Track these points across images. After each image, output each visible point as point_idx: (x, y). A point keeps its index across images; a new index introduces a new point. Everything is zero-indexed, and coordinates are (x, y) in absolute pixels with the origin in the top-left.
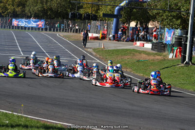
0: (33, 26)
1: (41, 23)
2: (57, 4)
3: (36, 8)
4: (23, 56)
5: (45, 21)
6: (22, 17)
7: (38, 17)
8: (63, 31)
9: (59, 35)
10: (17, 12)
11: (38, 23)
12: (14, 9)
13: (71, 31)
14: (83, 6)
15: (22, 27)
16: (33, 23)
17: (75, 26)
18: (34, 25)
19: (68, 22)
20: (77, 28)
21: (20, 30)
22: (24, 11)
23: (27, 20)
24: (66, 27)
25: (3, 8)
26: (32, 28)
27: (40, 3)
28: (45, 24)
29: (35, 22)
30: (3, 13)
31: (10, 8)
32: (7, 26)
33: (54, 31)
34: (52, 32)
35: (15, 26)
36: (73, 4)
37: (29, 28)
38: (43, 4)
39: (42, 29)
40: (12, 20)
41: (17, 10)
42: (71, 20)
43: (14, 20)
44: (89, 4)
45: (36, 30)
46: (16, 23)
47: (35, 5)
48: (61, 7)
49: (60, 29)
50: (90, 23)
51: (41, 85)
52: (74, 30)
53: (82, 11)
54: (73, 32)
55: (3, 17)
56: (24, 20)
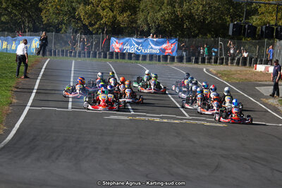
0: (154, 51)
1: (170, 46)
2: (204, 6)
3: (159, 15)
4: (132, 115)
5: (179, 41)
6: (131, 35)
7: (162, 33)
8: (216, 62)
9: (207, 70)
10: (119, 23)
11: (164, 46)
12: (114, 17)
13: (232, 63)
14: (257, 10)
15: (130, 54)
16: (153, 46)
17: (240, 52)
18: (155, 49)
19: (225, 43)
20: (245, 55)
21: (126, 60)
22: (134, 21)
23: (140, 41)
24: (221, 54)
25: (90, 16)
26: (152, 56)
27: (168, 4)
28: (179, 48)
29: (157, 44)
30: (91, 25)
31: (106, 15)
32: (100, 53)
33: (197, 62)
34: (193, 65)
35: (117, 53)
36: (237, 6)
37: (144, 57)
38: (174, 7)
39: (173, 59)
40: (109, 39)
41: (120, 18)
42: (232, 38)
43: (113, 39)
44: (270, 4)
45: (159, 61)
46: (118, 45)
47: (158, 8)
48: (211, 12)
49: (210, 59)
50: (273, 44)
51: (172, 175)
52: (239, 60)
53: (255, 21)
54: (238, 64)
55: (91, 33)
56: (134, 40)
